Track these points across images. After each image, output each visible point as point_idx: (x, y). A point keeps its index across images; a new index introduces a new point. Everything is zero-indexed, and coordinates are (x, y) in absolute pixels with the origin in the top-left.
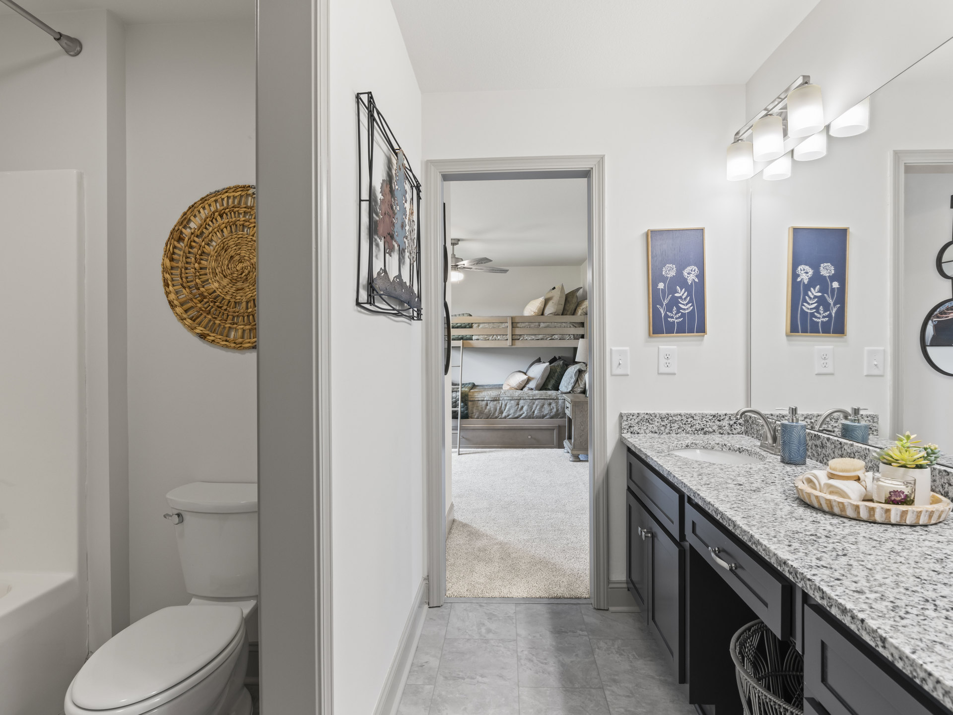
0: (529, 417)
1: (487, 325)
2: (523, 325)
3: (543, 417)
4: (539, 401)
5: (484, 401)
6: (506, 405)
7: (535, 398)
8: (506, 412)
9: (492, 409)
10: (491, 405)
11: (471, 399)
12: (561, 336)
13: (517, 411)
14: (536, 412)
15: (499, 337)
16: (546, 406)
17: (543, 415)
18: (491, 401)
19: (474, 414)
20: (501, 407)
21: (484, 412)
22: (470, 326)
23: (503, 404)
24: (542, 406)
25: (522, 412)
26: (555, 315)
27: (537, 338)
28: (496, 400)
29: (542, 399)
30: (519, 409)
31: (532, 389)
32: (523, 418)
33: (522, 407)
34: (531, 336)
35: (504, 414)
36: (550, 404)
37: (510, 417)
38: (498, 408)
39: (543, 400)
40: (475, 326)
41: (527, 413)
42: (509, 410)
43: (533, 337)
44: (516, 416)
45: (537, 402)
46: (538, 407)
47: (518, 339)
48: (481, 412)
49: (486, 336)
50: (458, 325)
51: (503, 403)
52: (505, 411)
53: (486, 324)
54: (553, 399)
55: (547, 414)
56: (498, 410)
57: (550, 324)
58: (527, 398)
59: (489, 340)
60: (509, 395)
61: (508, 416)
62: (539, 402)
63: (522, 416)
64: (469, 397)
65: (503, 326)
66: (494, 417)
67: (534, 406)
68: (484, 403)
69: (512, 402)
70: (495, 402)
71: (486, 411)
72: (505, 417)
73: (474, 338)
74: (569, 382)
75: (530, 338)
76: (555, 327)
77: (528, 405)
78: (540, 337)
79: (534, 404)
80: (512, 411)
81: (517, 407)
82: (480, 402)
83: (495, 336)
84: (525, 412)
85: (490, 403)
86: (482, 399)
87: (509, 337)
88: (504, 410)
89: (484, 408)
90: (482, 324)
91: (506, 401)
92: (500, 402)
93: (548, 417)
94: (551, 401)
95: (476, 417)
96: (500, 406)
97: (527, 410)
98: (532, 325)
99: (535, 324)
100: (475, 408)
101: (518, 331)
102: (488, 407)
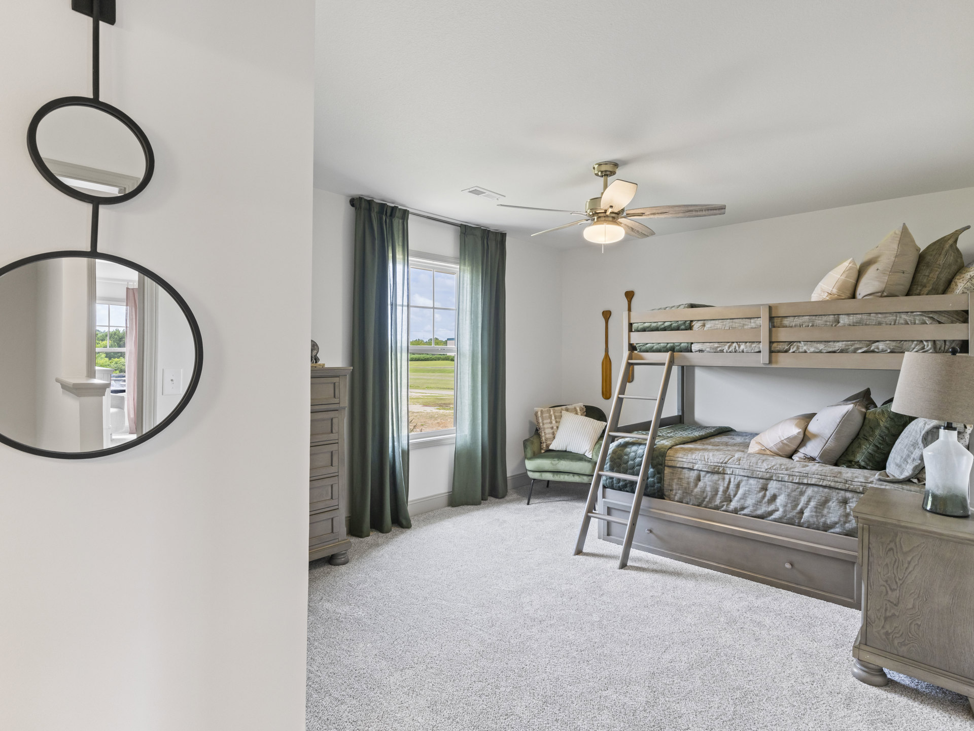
0: (794, 520)
1: (719, 324)
2: (798, 321)
3: (826, 528)
4: (816, 489)
5: (691, 469)
6: (738, 486)
7: (805, 481)
8: (738, 501)
9: (708, 489)
10: (707, 481)
11: (670, 463)
12: (894, 344)
13: (761, 502)
14: (807, 513)
15: (743, 347)
16: (833, 504)
17: (825, 523)
18: (708, 472)
19: (674, 492)
20: (728, 488)
21: (692, 491)
22: (689, 326)
23: (732, 483)
24: (824, 503)
25: (772, 508)
26: (881, 296)
27: (831, 350)
28: (718, 473)
29: (825, 487)
30: (766, 499)
31: (812, 459)
32: (775, 520)
33: (774, 498)
34: (815, 345)
35: (734, 504)
36: (845, 502)
37: (746, 511)
38: (721, 489)
39: (826, 490)
40: (696, 325)
41: (785, 511)
42: (744, 497)
43: (821, 347)
44: (759, 512)
45: (810, 491)
46: (812, 504)
47: (786, 351)
48: (687, 492)
49: (716, 345)
50: (667, 324)
51: (732, 480)
52: (736, 498)
53: (717, 322)
54: (854, 491)
55: (836, 523)
56: (720, 493)
57: (865, 317)
58: (786, 478)
59: (722, 351)
60: (746, 467)
61: (743, 508)
62: (817, 492)
63: (773, 517)
64: (667, 458)
65: (753, 325)
66: (712, 505)
67: (803, 500)
68: (693, 474)
69: (752, 481)
70: (716, 477)
71: (696, 490)
72: (736, 511)
73: (695, 347)
74: (908, 456)
75: (812, 350)
76: (880, 324)
77: (789, 495)
78: (838, 346)
79: (802, 493)
80: (750, 501)
81: (761, 494)
82: (686, 471)
83: (735, 344)
84: (781, 510)
85: (705, 476)
86: (690, 466)
87: (764, 347)
88: (735, 496)
89: (692, 484)
90: (709, 322)
91: (739, 478)
92: (727, 477)
93: (837, 530)
94: (849, 495)
95: (676, 498)
96: (726, 485)
97: (785, 506)
98: (819, 321)
99: (825, 318)
100: (675, 481)
101: (783, 335)
102: (701, 484)
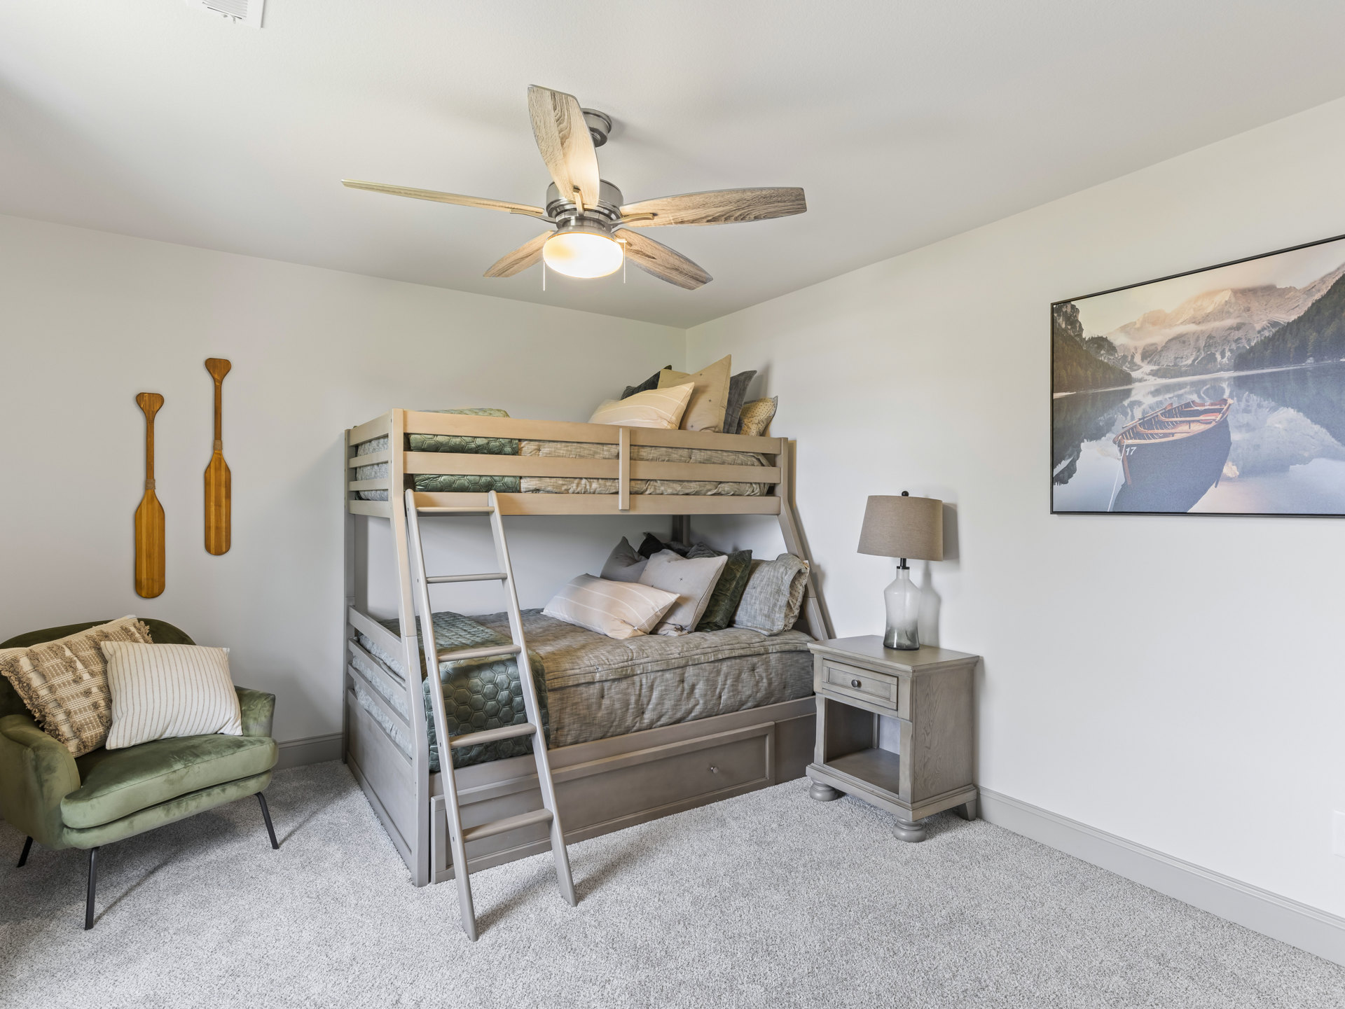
0: (707, 714)
1: (562, 449)
2: (654, 453)
3: (742, 705)
4: (729, 663)
5: (593, 683)
6: (651, 688)
7: (720, 657)
8: (654, 710)
9: (617, 705)
10: (614, 692)
11: (557, 684)
12: (736, 486)
13: (680, 700)
14: (723, 698)
15: (595, 485)
16: (745, 676)
17: (740, 701)
18: (614, 680)
19: (566, 729)
20: (640, 695)
21: (594, 718)
22: (512, 448)
23: (644, 686)
24: (737, 679)
25: (692, 702)
26: (714, 432)
27: (687, 491)
28: (626, 677)
29: (735, 658)
30: (685, 695)
31: (682, 629)
32: (695, 719)
33: (693, 687)
34: (671, 484)
35: (648, 717)
36: (753, 669)
37: (663, 720)
38: (633, 699)
39: (738, 661)
40: (527, 448)
41: (705, 703)
42: (661, 701)
43: (678, 487)
44: (679, 715)
45: (725, 667)
46: (729, 682)
47: (642, 493)
48: (586, 722)
49: (560, 482)
50: (479, 442)
51: (644, 681)
52: (650, 706)
53: (559, 445)
54: (759, 655)
55: (750, 696)
56: (632, 706)
57: (714, 454)
58: (703, 658)
59: (567, 491)
60: (658, 657)
61: (659, 719)
62: (731, 667)
63: (693, 714)
64: (547, 677)
65: (606, 454)
66: (622, 729)
67: (721, 679)
68: (594, 690)
69: (668, 675)
70: (624, 684)
71: (600, 715)
72: (650, 727)
73: (525, 484)
75: (670, 491)
76: (723, 463)
77: (708, 680)
78: (694, 487)
79: (718, 672)
80: (668, 704)
81: (680, 689)
82: (582, 689)
83: (584, 481)
84: (701, 702)
85: (610, 689)
86: (588, 678)
87: (623, 485)
88: (648, 704)
89: (594, 707)
90: (547, 445)
91: (652, 676)
92: (637, 679)
93: (750, 704)
94: (755, 660)
95: (569, 739)
96: (637, 693)
97: (705, 695)
98: (675, 455)
99: (680, 452)
100: (568, 710)
101: (644, 471)
102: (606, 702)
